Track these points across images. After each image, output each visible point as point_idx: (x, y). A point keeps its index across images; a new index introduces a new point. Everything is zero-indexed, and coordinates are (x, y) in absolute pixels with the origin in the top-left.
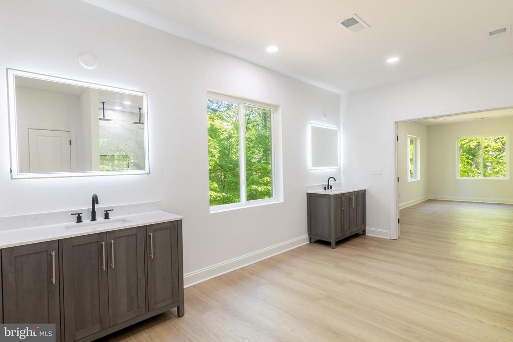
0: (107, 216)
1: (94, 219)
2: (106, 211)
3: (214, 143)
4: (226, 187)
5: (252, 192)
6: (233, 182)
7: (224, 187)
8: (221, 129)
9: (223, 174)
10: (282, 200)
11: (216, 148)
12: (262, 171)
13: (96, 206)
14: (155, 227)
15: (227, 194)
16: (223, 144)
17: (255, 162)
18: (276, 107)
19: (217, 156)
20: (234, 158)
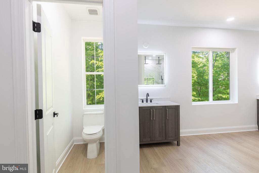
0: (151, 101)
1: (147, 102)
2: (151, 99)
3: (194, 70)
4: (201, 94)
5: (218, 98)
6: (205, 92)
7: (200, 94)
8: (198, 62)
9: (199, 87)
10: (236, 101)
11: (195, 73)
12: (226, 86)
13: (148, 97)
14: (170, 107)
15: (201, 98)
16: (200, 70)
17: (220, 80)
18: (233, 50)
19: (195, 78)
20: (207, 78)
